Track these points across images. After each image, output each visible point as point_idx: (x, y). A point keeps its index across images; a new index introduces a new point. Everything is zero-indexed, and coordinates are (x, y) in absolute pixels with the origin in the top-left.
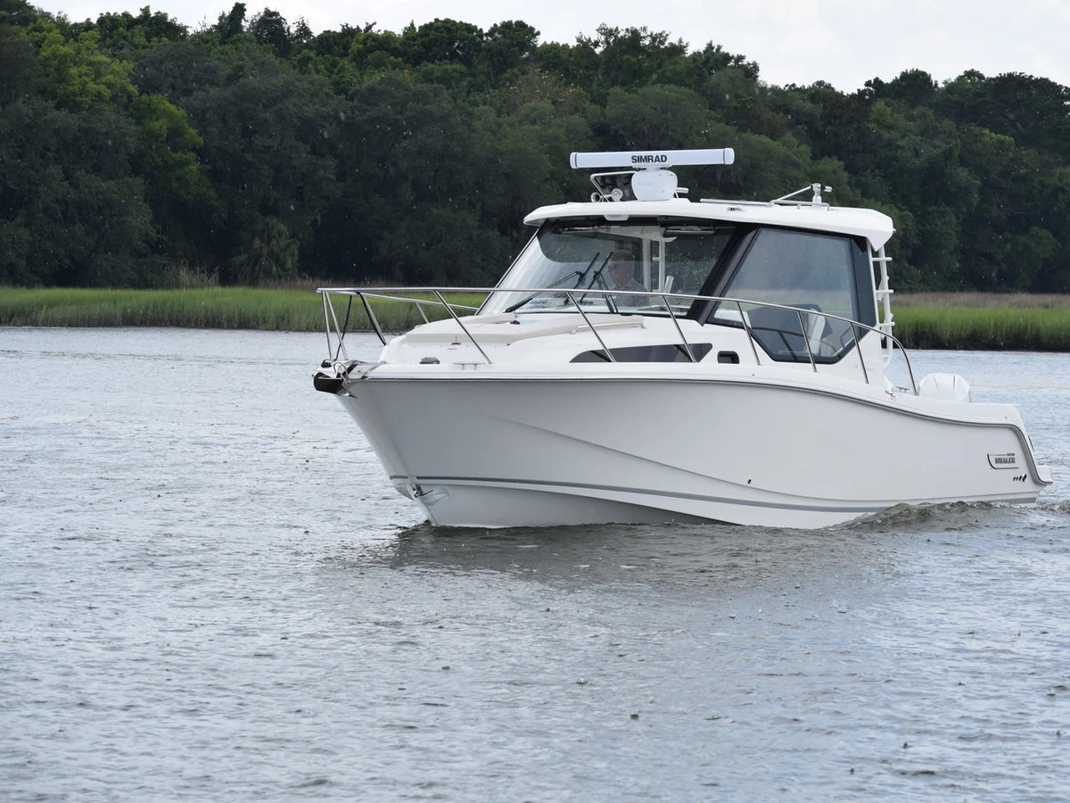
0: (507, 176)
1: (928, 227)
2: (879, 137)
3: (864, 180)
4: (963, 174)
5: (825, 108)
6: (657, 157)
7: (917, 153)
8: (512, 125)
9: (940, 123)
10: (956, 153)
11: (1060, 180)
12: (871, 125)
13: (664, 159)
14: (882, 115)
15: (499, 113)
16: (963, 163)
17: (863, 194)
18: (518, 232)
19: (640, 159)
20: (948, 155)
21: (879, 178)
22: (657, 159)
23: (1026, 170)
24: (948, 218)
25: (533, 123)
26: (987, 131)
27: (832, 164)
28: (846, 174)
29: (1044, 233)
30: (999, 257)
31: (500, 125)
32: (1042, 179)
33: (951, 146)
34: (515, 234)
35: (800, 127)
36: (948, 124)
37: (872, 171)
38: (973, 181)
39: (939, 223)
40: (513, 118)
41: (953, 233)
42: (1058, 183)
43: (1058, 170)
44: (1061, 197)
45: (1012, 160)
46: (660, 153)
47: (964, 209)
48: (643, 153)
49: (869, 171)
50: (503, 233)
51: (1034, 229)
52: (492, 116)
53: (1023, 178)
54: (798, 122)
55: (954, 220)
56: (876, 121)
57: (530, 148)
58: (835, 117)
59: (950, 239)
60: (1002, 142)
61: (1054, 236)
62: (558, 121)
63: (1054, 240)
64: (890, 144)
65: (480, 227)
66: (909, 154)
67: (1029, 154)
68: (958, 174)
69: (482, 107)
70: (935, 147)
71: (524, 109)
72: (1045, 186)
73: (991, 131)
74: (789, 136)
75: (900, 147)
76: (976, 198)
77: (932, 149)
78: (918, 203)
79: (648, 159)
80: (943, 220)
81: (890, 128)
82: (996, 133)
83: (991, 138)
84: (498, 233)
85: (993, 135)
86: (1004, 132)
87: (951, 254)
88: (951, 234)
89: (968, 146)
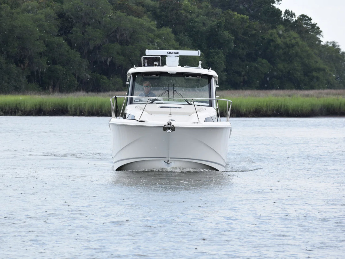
0: (18, 38)
1: (211, 60)
2: (186, 17)
3: (180, 37)
4: (226, 34)
5: (160, 3)
6: (176, 52)
7: (204, 24)
8: (18, 13)
9: (215, 10)
10: (223, 24)
11: (271, 36)
12: (182, 12)
13: (178, 53)
14: (187, 7)
15: (11, 8)
16: (226, 28)
17: (180, 44)
18: (24, 65)
19: (170, 53)
20: (219, 25)
21: (187, 36)
22: (176, 53)
23: (255, 32)
24: (220, 55)
25: (29, 12)
26: (236, 13)
27: (167, 31)
28: (173, 35)
29: (265, 61)
30: (243, 73)
31: (13, 14)
32: (262, 35)
33: (220, 20)
34: (22, 66)
35: (149, 13)
36: (219, 10)
37: (184, 33)
38: (231, 37)
39: (216, 57)
40: (18, 10)
41: (223, 62)
42: (270, 37)
43: (270, 31)
44: (272, 44)
45: (249, 27)
46: (177, 51)
47: (227, 51)
48: (171, 51)
49: (182, 33)
50: (17, 65)
51: (260, 59)
52: (9, 9)
53: (254, 35)
54: (148, 10)
55: (223, 56)
56: (184, 9)
57: (29, 24)
58: (165, 8)
59: (222, 65)
60: (243, 18)
61: (269, 62)
62: (41, 11)
63: (269, 64)
64: (192, 20)
65: (6, 63)
66: (201, 25)
67: (256, 24)
68: (224, 34)
69: (3, 5)
70: (213, 21)
71: (24, 6)
72: (263, 39)
73: (238, 13)
74: (145, 17)
75: (196, 22)
76: (233, 45)
77: (212, 22)
78: (206, 48)
79: (173, 53)
80: (218, 56)
81: (191, 13)
82: (240, 14)
83: (238, 17)
84: (15, 66)
85: (239, 15)
86: (244, 14)
87: (222, 72)
88: (222, 63)
89: (227, 21)
